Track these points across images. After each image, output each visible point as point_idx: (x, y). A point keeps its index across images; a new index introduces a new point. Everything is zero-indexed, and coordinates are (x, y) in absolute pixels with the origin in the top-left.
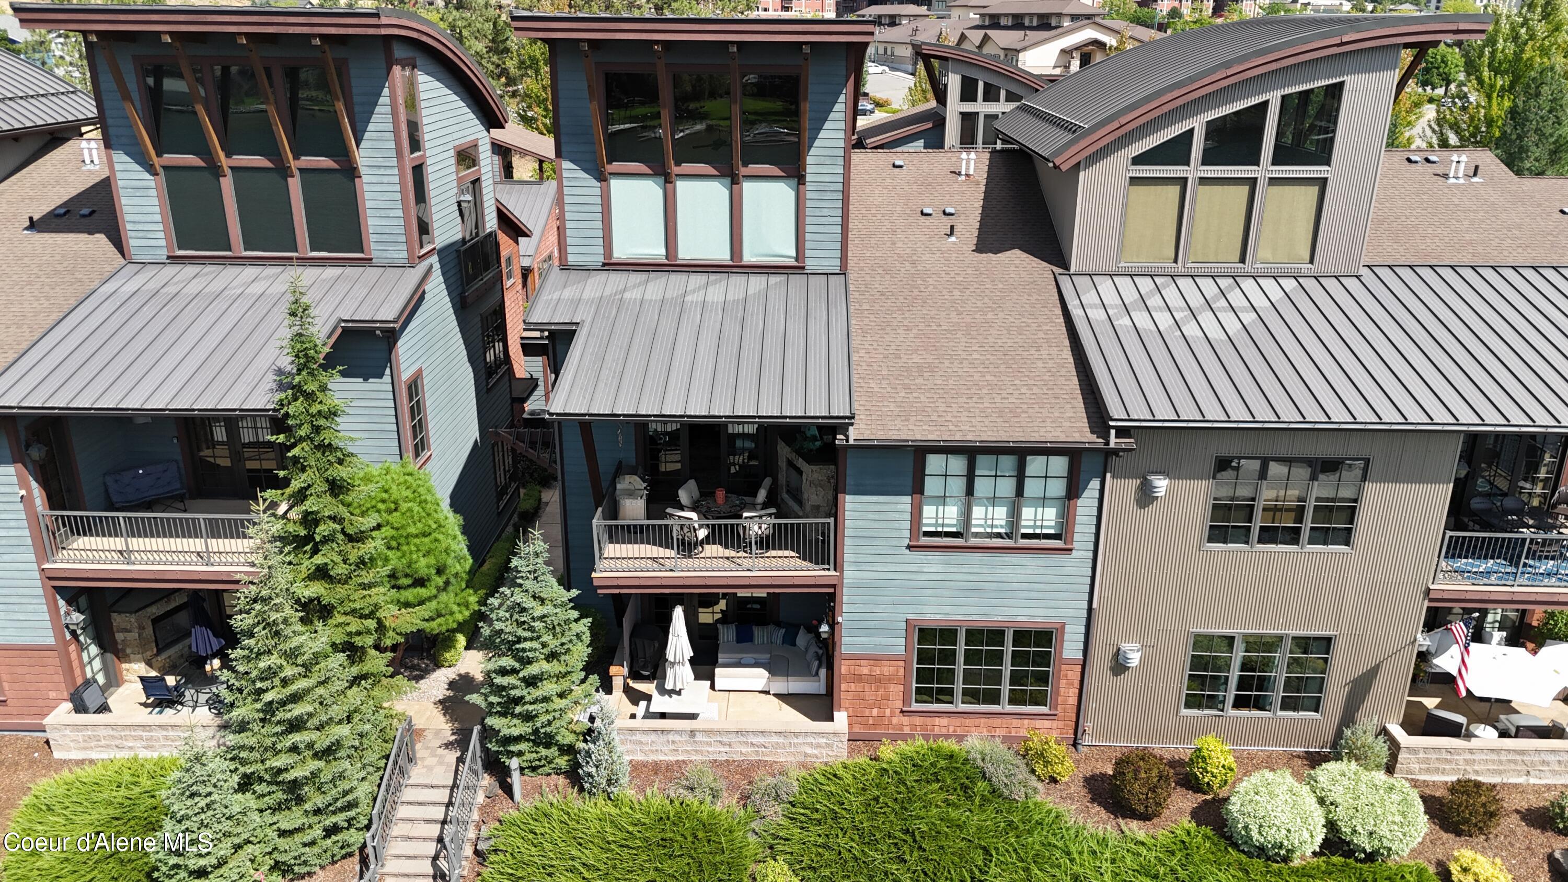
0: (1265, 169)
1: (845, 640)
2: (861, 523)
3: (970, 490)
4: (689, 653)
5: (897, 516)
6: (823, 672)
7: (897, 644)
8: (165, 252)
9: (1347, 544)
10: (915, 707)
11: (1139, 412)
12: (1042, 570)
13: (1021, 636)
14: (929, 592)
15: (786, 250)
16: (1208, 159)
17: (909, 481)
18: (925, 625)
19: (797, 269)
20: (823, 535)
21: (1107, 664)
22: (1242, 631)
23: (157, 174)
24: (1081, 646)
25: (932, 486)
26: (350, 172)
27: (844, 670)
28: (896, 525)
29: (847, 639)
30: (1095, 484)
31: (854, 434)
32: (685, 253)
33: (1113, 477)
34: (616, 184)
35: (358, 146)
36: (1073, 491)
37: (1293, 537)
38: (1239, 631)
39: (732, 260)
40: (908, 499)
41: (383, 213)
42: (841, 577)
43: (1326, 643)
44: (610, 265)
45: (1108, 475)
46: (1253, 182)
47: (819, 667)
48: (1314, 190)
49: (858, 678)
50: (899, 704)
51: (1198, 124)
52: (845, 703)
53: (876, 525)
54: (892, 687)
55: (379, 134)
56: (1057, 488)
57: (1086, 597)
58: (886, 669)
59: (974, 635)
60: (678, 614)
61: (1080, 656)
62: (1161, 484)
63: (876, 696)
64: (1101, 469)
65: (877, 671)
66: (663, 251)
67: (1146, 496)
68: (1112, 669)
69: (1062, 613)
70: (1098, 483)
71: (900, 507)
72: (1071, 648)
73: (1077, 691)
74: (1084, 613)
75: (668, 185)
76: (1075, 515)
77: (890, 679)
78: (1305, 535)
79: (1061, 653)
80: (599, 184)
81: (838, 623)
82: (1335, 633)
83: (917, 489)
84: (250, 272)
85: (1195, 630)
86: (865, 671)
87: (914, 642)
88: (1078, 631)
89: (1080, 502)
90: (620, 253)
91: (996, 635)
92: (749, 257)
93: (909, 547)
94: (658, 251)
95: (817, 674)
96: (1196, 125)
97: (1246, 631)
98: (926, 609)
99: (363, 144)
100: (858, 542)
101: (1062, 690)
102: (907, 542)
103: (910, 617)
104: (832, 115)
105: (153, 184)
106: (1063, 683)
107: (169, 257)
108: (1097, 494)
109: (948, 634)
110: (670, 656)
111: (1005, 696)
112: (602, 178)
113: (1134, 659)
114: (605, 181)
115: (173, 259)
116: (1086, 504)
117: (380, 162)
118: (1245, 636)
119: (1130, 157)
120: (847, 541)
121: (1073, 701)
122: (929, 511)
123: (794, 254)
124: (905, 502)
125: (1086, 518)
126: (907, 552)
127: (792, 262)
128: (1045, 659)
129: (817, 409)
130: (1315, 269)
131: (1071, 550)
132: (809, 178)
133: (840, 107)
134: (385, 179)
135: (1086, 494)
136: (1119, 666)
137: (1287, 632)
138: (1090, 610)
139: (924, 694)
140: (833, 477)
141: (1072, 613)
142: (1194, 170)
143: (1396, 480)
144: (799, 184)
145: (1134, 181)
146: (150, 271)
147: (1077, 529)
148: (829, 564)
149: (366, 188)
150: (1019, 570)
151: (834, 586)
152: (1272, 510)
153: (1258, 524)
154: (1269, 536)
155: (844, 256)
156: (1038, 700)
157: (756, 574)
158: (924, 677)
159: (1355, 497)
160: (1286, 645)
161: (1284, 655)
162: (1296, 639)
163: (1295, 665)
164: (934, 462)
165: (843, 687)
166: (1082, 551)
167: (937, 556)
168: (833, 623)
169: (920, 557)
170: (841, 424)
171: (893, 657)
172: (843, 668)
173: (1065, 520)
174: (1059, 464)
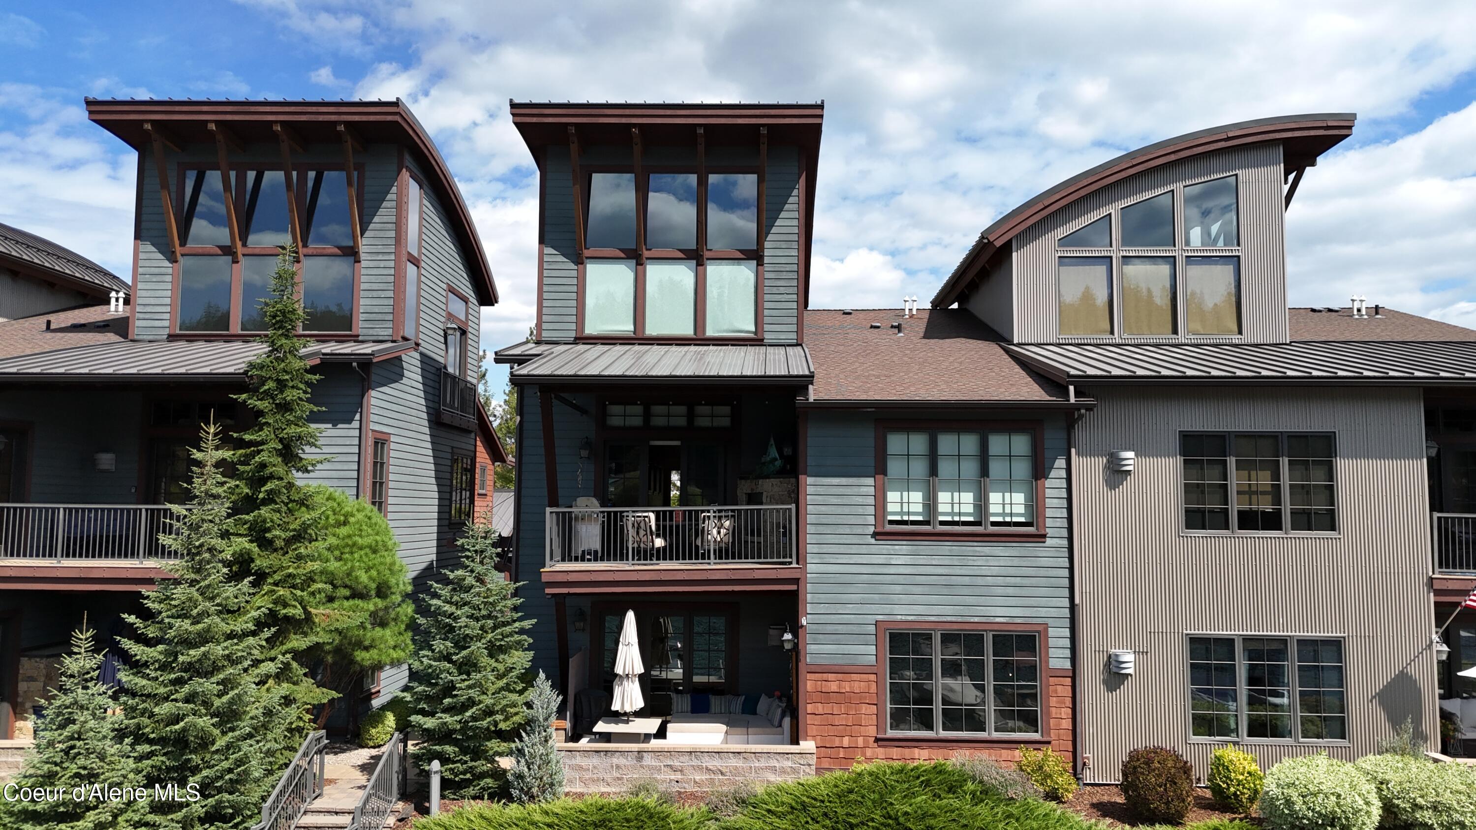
0: (1181, 249)
1: (811, 648)
2: (823, 508)
3: (933, 471)
4: (640, 669)
5: (860, 500)
6: (787, 721)
7: (869, 652)
8: (167, 331)
9: (1333, 528)
10: (891, 733)
11: (1094, 371)
12: (1016, 561)
13: (1002, 641)
14: (898, 589)
15: (746, 325)
16: (1127, 241)
17: (871, 461)
18: (898, 629)
19: (756, 341)
20: (784, 527)
21: (1100, 677)
22: (1241, 633)
23: (176, 262)
24: (1068, 653)
25: (895, 467)
26: (352, 258)
27: (810, 686)
28: (860, 510)
29: (813, 647)
30: (1061, 463)
31: (814, 395)
32: (652, 329)
33: (1078, 454)
34: (591, 267)
35: (362, 235)
36: (1039, 472)
37: (1272, 522)
38: (1237, 633)
39: (695, 333)
40: (870, 481)
41: (375, 294)
42: (804, 570)
43: (1336, 646)
44: (582, 339)
45: (1073, 451)
46: (1172, 260)
47: (783, 716)
49: (825, 696)
50: (872, 731)
52: (812, 730)
53: (840, 510)
54: (864, 709)
55: (382, 225)
56: (1022, 469)
57: (1066, 593)
58: (856, 684)
59: (951, 640)
60: (631, 617)
61: (1068, 665)
62: (1128, 455)
63: (847, 719)
64: (1065, 446)
65: (846, 687)
66: (631, 328)
67: (1115, 474)
68: (1105, 682)
69: (1043, 612)
70: (1064, 461)
71: (864, 490)
72: (1057, 656)
73: (1070, 711)
74: (1066, 613)
75: (639, 267)
76: (1045, 498)
77: (860, 698)
78: (1287, 519)
79: (1047, 662)
80: (576, 267)
81: (802, 626)
82: (1342, 635)
83: (881, 471)
85: (1189, 632)
86: (834, 687)
87: (885, 650)
88: (1062, 635)
89: (1048, 483)
90: (591, 329)
91: (974, 641)
92: (710, 332)
93: (875, 535)
94: (626, 326)
95: (780, 725)
96: (1113, 211)
97: (1245, 633)
98: (897, 609)
99: (367, 234)
100: (821, 529)
101: (1053, 710)
102: (872, 529)
103: (880, 618)
104: (787, 207)
105: (170, 271)
106: (1053, 701)
107: (170, 336)
108: (1063, 474)
109: (923, 640)
110: (619, 670)
111: (991, 719)
112: (579, 260)
113: (1128, 660)
114: (582, 263)
115: (173, 338)
116: (1054, 484)
117: (380, 249)
118: (1246, 639)
119: (1057, 239)
120: (810, 529)
121: (1067, 724)
122: (893, 496)
123: (753, 329)
124: (868, 485)
125: (1056, 501)
126: (873, 541)
127: (752, 335)
128: (1030, 670)
130: (1245, 338)
131: (1044, 536)
132: (766, 260)
133: (795, 200)
134: (382, 264)
135: (1053, 474)
136: (1114, 676)
137: (1289, 634)
138: (1073, 607)
139: (898, 719)
140: (793, 492)
141: (1053, 612)
142: (1117, 250)
143: (1368, 456)
144: (758, 265)
145: (1063, 261)
146: (150, 346)
147: (1049, 513)
148: (791, 557)
149: (363, 271)
150: (993, 562)
151: (796, 581)
152: (1247, 492)
153: (1235, 507)
154: (1248, 521)
155: (800, 331)
156: (1031, 721)
157: (714, 567)
158: (898, 693)
159: (1330, 475)
160: (1293, 650)
161: (1292, 665)
162: (1302, 642)
163: (1309, 675)
164: (896, 443)
165: (809, 708)
166: (1056, 540)
167: (903, 547)
168: (796, 628)
169: (886, 547)
170: (801, 384)
171: (863, 670)
172: (809, 684)
173: (1035, 505)
174: (1021, 443)
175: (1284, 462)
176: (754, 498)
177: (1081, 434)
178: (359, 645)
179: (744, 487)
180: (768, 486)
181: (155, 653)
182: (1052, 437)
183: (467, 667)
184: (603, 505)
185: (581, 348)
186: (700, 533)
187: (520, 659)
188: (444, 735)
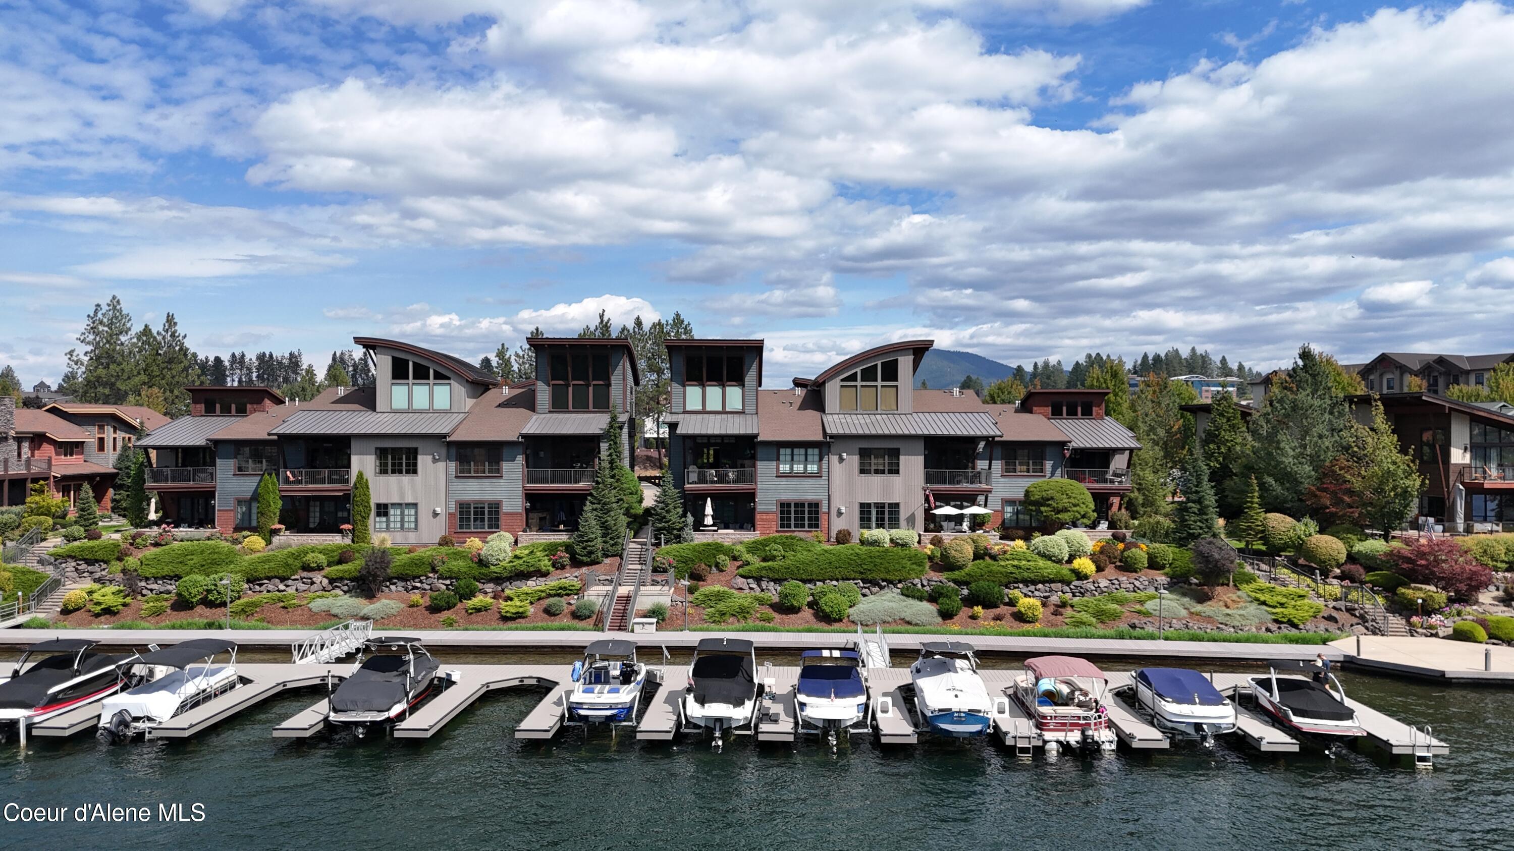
0: (879, 383)
2: (762, 470)
3: (792, 459)
4: (712, 513)
5: (772, 467)
7: (774, 508)
8: (548, 410)
9: (898, 474)
10: (780, 529)
11: (835, 432)
12: (814, 483)
13: (810, 505)
14: (783, 491)
15: (739, 407)
16: (862, 380)
17: (775, 456)
18: (782, 502)
19: (742, 413)
20: (751, 474)
21: (835, 513)
22: (873, 502)
23: (550, 387)
24: (827, 508)
25: (782, 458)
26: (609, 385)
28: (772, 470)
29: (759, 507)
31: (759, 439)
32: (708, 409)
33: (831, 455)
34: (688, 388)
35: (611, 378)
36: (821, 460)
37: (883, 472)
39: (723, 410)
41: (614, 397)
42: (757, 486)
43: (897, 505)
44: (685, 412)
46: (876, 386)
47: (751, 525)
48: (895, 389)
49: (762, 520)
50: (775, 528)
51: (858, 370)
52: (758, 527)
53: (766, 470)
54: (773, 523)
55: (617, 374)
56: (817, 458)
57: (827, 492)
58: (771, 516)
59: (796, 505)
60: (709, 499)
61: (827, 511)
62: (844, 455)
63: (768, 525)
64: (828, 453)
65: (768, 517)
67: (841, 460)
68: (837, 514)
69: (821, 497)
70: (827, 456)
72: (824, 508)
73: (827, 523)
74: (827, 497)
75: (703, 388)
76: (822, 466)
77: (772, 520)
78: (886, 471)
79: (822, 510)
80: (683, 388)
81: (756, 501)
82: (899, 502)
83: (778, 459)
84: (573, 415)
85: (859, 501)
86: (764, 517)
87: (778, 507)
88: (826, 503)
89: (823, 462)
90: (688, 408)
91: (803, 505)
92: (727, 410)
93: (776, 477)
94: (700, 408)
95: (750, 527)
98: (782, 497)
99: (613, 377)
100: (761, 475)
101: (823, 522)
102: (775, 475)
103: (777, 499)
104: (752, 366)
105: (548, 390)
106: (823, 520)
108: (827, 460)
109: (789, 505)
110: (706, 513)
111: (806, 525)
112: (684, 386)
113: (843, 510)
115: (550, 412)
116: (825, 462)
117: (617, 384)
118: (875, 503)
119: (840, 379)
120: (758, 475)
121: (826, 526)
122: (781, 466)
123: (742, 408)
124: (774, 463)
125: (825, 467)
127: (741, 411)
128: (817, 512)
129: (749, 432)
130: (899, 412)
131: (822, 477)
132: (746, 386)
133: (755, 365)
134: (619, 387)
135: (825, 460)
136: (840, 514)
137: (886, 502)
138: (829, 495)
139: (782, 526)
140: (754, 465)
141: (824, 497)
142: (859, 383)
144: (743, 388)
145: (842, 386)
146: (543, 416)
147: (823, 470)
148: (753, 483)
149: (612, 390)
150: (808, 483)
151: (754, 489)
152: (877, 464)
153: (873, 468)
154: (877, 472)
155: (757, 409)
156: (817, 526)
157: (732, 486)
158: (782, 519)
159: (898, 459)
160: (887, 506)
161: (887, 509)
162: (889, 504)
163: (890, 513)
164: (782, 451)
165: (758, 523)
166: (825, 478)
167: (784, 480)
168: (754, 502)
169: (779, 480)
170: (756, 436)
171: (773, 513)
172: (758, 517)
173: (820, 468)
174: (816, 451)
175: (886, 457)
176: (743, 466)
177: (832, 449)
178: (631, 508)
179: (739, 462)
180: (747, 462)
181: (599, 506)
182: (825, 450)
183: (668, 512)
184: (699, 468)
185: (686, 415)
186: (727, 475)
187: (680, 511)
188: (664, 528)
